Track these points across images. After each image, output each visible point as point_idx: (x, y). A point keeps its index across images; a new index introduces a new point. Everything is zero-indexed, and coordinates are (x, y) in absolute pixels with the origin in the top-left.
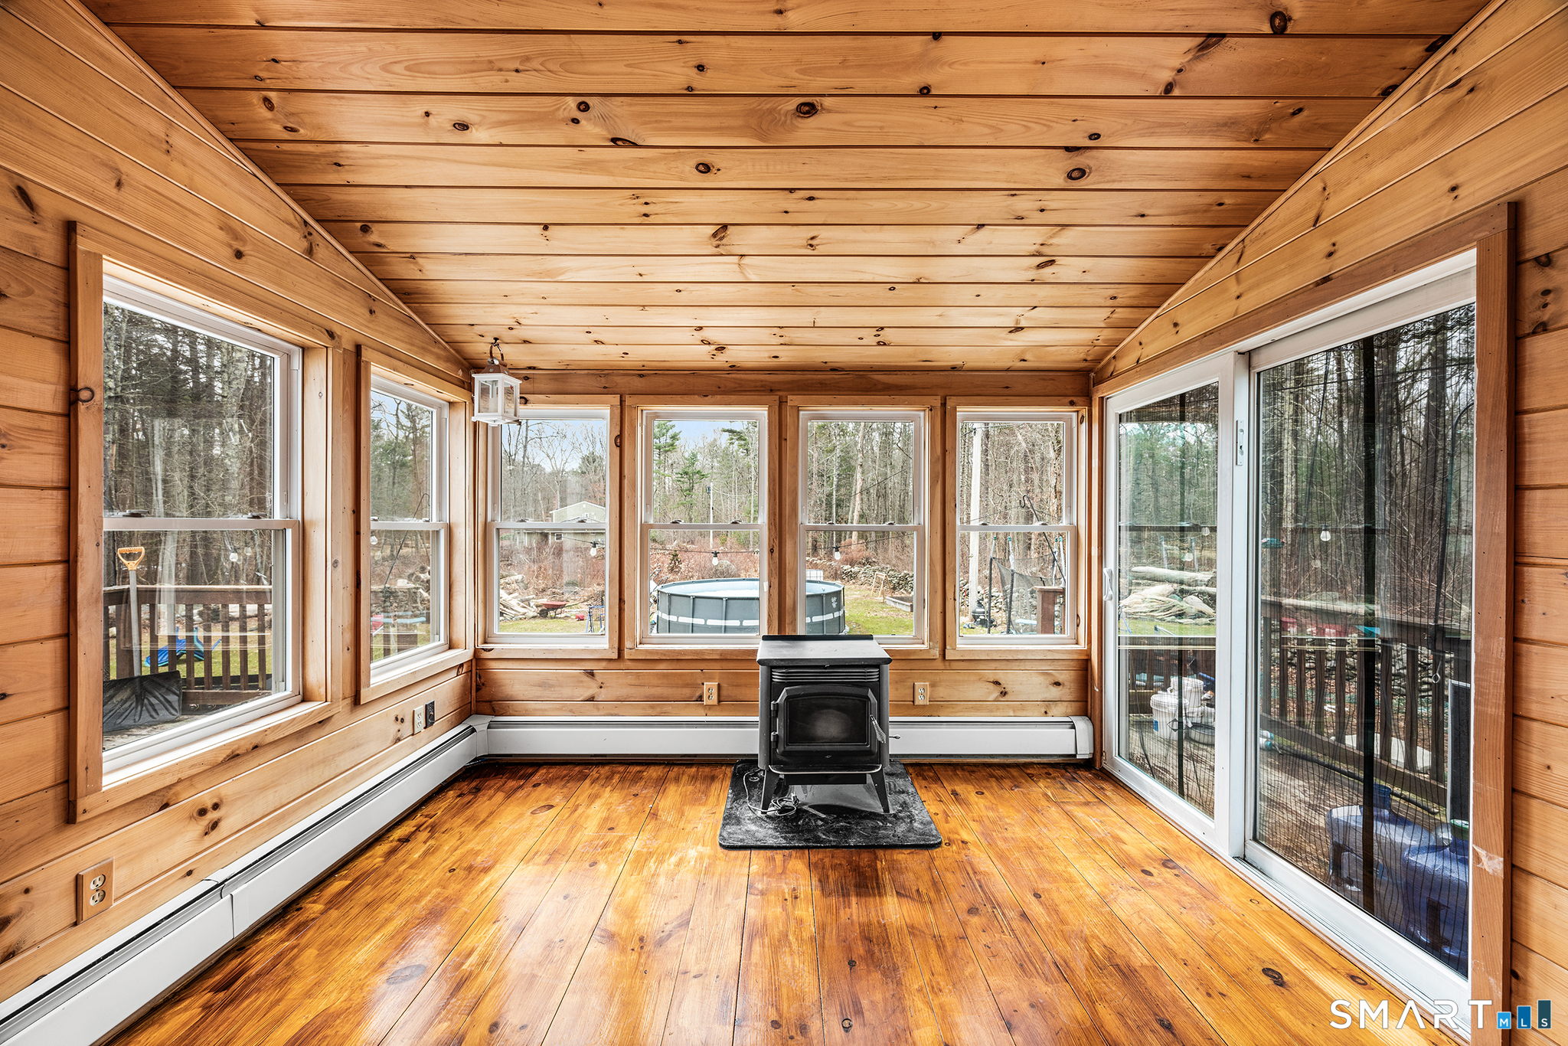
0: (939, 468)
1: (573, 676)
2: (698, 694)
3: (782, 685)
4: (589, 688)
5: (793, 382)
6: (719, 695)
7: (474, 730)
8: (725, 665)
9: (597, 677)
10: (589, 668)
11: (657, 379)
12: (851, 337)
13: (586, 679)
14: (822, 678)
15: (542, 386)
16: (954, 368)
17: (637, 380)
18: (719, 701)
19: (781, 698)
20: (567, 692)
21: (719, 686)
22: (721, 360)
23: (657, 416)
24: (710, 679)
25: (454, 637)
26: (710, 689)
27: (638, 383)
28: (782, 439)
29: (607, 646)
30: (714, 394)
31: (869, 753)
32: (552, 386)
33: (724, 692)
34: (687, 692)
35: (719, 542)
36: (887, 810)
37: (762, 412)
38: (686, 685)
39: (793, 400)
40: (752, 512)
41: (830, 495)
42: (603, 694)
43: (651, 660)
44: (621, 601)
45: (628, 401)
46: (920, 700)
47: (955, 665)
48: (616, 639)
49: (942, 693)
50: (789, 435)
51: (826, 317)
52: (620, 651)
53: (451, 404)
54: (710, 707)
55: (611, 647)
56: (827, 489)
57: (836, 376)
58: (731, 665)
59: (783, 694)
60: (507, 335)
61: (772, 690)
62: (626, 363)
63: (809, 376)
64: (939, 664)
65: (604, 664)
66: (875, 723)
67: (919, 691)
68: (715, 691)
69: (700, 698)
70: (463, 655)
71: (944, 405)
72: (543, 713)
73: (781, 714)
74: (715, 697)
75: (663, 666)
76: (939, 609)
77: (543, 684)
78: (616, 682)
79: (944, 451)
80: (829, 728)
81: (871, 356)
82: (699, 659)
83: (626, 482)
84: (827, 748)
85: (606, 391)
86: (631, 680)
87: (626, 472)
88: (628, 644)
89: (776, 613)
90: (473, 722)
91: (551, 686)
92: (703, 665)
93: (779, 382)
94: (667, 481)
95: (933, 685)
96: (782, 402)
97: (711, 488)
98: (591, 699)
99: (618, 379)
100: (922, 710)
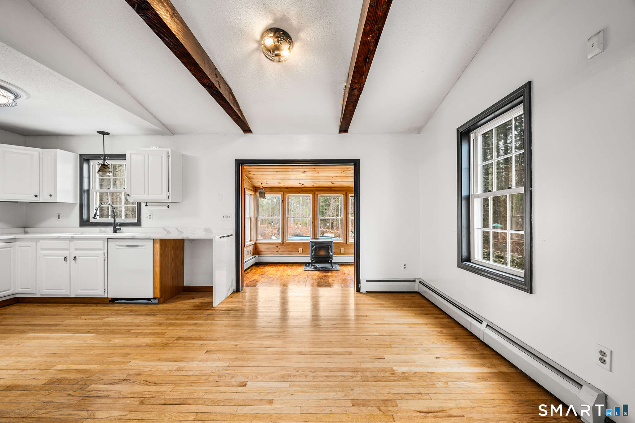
0: (345, 206)
1: (274, 247)
2: (298, 251)
3: (314, 245)
4: (277, 249)
5: (316, 190)
6: (302, 251)
7: (255, 257)
8: (303, 245)
9: (279, 247)
10: (277, 245)
11: (290, 189)
12: (327, 183)
13: (276, 248)
14: (321, 244)
15: (268, 191)
16: (348, 187)
17: (286, 189)
18: (302, 252)
19: (314, 248)
20: (272, 250)
21: (302, 249)
22: (303, 186)
23: (290, 196)
24: (300, 248)
25: (251, 239)
26: (300, 250)
27: (286, 190)
28: (314, 201)
29: (280, 241)
30: (301, 192)
31: (329, 257)
32: (270, 191)
33: (303, 250)
34: (296, 250)
35: (295, 224)
36: (332, 267)
37: (311, 195)
38: (296, 249)
39: (316, 193)
40: (308, 212)
41: (338, 206)
42: (279, 251)
43: (289, 244)
44: (283, 232)
45: (284, 193)
46: (342, 252)
47: (349, 245)
48: (282, 240)
49: (346, 250)
50: (316, 200)
51: (321, 180)
52: (283, 242)
53: (251, 194)
54: (300, 253)
55: (281, 241)
56: (337, 204)
57: (325, 188)
58: (305, 245)
59: (314, 247)
60: (264, 183)
61: (312, 247)
62: (285, 186)
63: (319, 188)
64: (345, 245)
65: (280, 245)
66: (330, 251)
67: (342, 250)
68: (301, 250)
69: (299, 252)
70: (253, 242)
71: (346, 194)
72: (268, 254)
73: (314, 250)
74: (301, 251)
75: (291, 245)
76: (345, 234)
77: (268, 249)
78: (282, 248)
79: (346, 203)
80: (322, 253)
81: (331, 185)
82: (298, 244)
83: (284, 209)
84: (322, 256)
85: (280, 191)
86: (285, 248)
87: (284, 207)
88: (284, 241)
89: (313, 233)
90: (256, 256)
91: (270, 249)
92: (299, 245)
93: (314, 190)
94: (274, 200)
95: (344, 249)
96: (314, 194)
97: (292, 203)
98: (277, 252)
99: (283, 189)
100: (342, 254)
